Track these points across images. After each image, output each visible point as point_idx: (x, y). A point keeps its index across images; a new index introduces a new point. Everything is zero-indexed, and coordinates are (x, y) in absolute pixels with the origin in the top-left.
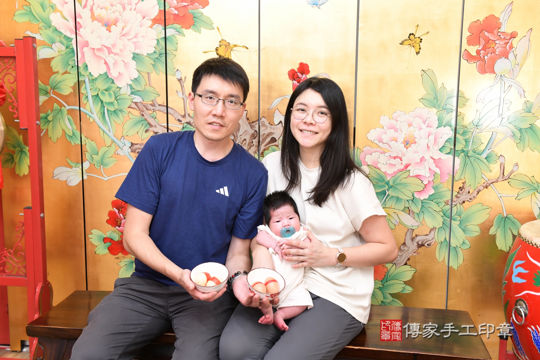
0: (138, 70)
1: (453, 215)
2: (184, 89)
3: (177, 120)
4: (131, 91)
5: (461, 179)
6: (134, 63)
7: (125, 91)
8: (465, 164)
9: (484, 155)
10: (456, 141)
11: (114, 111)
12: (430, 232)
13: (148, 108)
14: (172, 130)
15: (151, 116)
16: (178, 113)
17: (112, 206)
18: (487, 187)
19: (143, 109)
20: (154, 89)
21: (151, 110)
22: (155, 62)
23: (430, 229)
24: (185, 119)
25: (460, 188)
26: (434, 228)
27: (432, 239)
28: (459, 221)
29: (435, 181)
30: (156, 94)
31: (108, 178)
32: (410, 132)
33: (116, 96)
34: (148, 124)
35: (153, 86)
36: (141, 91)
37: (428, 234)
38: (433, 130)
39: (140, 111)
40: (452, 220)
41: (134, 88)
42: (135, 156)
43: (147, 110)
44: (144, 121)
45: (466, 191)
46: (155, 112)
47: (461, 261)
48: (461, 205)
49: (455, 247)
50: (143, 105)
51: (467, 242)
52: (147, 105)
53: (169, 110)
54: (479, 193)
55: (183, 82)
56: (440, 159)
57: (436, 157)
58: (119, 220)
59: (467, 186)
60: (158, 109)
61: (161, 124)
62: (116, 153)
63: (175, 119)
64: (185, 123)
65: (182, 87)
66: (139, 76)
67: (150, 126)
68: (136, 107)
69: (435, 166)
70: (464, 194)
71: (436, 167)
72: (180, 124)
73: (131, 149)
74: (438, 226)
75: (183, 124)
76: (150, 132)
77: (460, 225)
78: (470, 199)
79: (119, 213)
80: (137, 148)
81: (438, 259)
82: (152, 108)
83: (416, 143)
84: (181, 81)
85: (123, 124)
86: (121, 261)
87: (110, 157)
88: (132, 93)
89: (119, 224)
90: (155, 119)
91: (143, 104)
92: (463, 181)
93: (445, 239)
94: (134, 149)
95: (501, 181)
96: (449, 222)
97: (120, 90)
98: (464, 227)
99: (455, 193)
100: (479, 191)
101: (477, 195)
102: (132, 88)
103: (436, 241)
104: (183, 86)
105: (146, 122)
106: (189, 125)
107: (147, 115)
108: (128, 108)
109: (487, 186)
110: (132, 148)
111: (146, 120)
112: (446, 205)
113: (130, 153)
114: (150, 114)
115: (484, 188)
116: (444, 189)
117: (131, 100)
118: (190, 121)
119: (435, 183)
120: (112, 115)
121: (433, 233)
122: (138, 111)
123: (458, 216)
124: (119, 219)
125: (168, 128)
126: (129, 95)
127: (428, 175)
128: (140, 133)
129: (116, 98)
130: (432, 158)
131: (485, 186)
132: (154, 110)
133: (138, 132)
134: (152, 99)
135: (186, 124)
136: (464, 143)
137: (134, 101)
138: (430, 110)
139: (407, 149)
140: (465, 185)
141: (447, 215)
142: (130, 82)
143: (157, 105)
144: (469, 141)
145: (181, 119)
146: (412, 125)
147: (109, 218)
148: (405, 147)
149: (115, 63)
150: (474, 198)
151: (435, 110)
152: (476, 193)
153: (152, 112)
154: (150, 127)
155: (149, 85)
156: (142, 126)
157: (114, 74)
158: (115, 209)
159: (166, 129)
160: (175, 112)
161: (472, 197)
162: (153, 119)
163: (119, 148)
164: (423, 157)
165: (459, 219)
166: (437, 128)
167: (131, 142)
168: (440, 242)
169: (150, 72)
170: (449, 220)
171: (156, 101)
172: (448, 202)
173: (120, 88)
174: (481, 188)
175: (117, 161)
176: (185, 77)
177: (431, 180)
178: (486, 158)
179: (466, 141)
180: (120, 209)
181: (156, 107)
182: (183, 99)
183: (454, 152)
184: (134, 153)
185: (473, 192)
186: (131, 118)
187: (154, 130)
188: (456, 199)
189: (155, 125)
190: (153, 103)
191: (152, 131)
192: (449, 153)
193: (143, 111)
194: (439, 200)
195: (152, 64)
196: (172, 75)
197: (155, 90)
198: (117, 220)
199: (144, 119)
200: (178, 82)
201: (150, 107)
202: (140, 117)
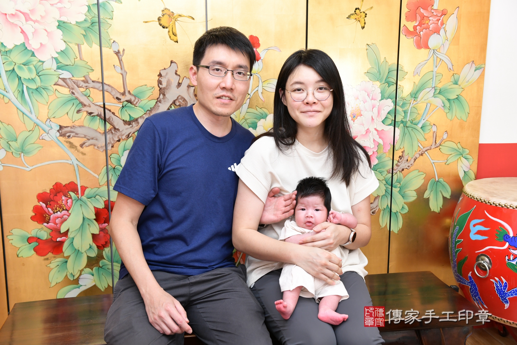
0: (65, 40)
1: (393, 183)
2: (123, 63)
3: (115, 98)
4: (58, 66)
5: (400, 148)
6: (59, 32)
7: (50, 66)
8: (404, 134)
9: (420, 125)
10: (396, 113)
11: (36, 89)
12: (374, 200)
13: (79, 85)
14: (110, 109)
15: (83, 94)
16: (116, 90)
17: (37, 200)
18: (422, 155)
19: (73, 86)
20: (86, 63)
21: (83, 88)
22: (87, 32)
23: (375, 197)
24: (125, 97)
25: (400, 157)
26: (378, 196)
27: (376, 207)
28: (399, 187)
29: (378, 151)
30: (88, 69)
31: (31, 168)
32: (357, 105)
33: (38, 71)
34: (80, 104)
35: (85, 60)
36: (70, 65)
37: (373, 202)
38: (377, 103)
39: (69, 88)
40: (393, 188)
41: (61, 62)
42: (65, 141)
43: (78, 87)
44: (75, 100)
45: (404, 160)
46: (88, 90)
47: (400, 225)
48: (401, 173)
49: (395, 212)
50: (73, 82)
51: (406, 207)
52: (77, 82)
53: (106, 87)
54: (416, 160)
55: (120, 55)
56: (383, 131)
57: (379, 129)
58: (47, 216)
59: (406, 155)
60: (91, 86)
61: (96, 103)
62: (41, 138)
63: (112, 97)
64: (124, 101)
65: (120, 61)
66: (66, 48)
67: (82, 106)
68: (64, 84)
69: (378, 137)
70: (403, 162)
71: (380, 138)
72: (119, 102)
73: (59, 133)
74: (381, 195)
75: (123, 102)
76: (82, 113)
77: (400, 192)
78: (409, 167)
79: (46, 207)
80: (67, 131)
81: (381, 225)
82: (85, 85)
83: (362, 115)
84: (119, 54)
85: (48, 104)
86: (52, 262)
87: (33, 143)
88: (58, 68)
89: (48, 220)
90: (88, 97)
91: (73, 80)
92: (402, 150)
93: (388, 205)
94: (63, 133)
95: (433, 148)
96: (390, 190)
97: (43, 64)
98: (403, 193)
99: (395, 162)
100: (416, 158)
101: (414, 162)
102: (58, 62)
103: (379, 208)
104: (122, 59)
105: (78, 101)
106: (129, 103)
107: (78, 93)
108: (54, 85)
109: (423, 153)
110: (60, 131)
111: (77, 98)
112: (388, 173)
113: (58, 138)
114: (83, 92)
115: (420, 155)
116: (387, 159)
117: (57, 76)
118: (131, 99)
119: (379, 153)
120: (34, 94)
121: (377, 201)
122: (67, 89)
123: (398, 183)
124: (47, 214)
125: (104, 108)
126: (55, 70)
127: (372, 146)
128: (70, 114)
129: (38, 74)
130: (376, 129)
131: (421, 153)
132: (87, 87)
133: (67, 113)
134: (84, 75)
135: (126, 103)
136: (403, 115)
137: (61, 77)
138: (374, 83)
139: (354, 122)
140: (404, 153)
141: (389, 183)
142: (56, 55)
143: (90, 82)
144: (407, 112)
145: (120, 97)
146: (358, 99)
147: (34, 214)
148: (352, 120)
149: (35, 33)
150: (411, 166)
151: (378, 83)
152: (413, 160)
153: (85, 90)
154: (84, 107)
155: (80, 58)
156: (73, 106)
157: (34, 45)
158: (41, 203)
159: (103, 109)
160: (113, 89)
161: (409, 164)
162: (86, 98)
163: (44, 132)
164: (368, 129)
165: (399, 186)
166: (380, 100)
167: (59, 125)
168: (383, 209)
169: (80, 44)
170: (390, 187)
171: (89, 77)
172: (390, 170)
173: (43, 62)
174: (417, 156)
175: (43, 147)
176: (124, 50)
177: (375, 150)
178: (421, 128)
179: (405, 112)
180: (49, 203)
181: (89, 83)
182: (122, 74)
183: (395, 124)
184: (63, 137)
185: (411, 160)
186: (58, 97)
187: (88, 110)
188: (397, 167)
189: (89, 104)
190: (86, 79)
191: (85, 111)
192: (390, 125)
193: (73, 89)
194: (382, 170)
195: (82, 34)
196: (108, 47)
197: (88, 64)
198: (44, 215)
199: (75, 98)
200: (115, 55)
201: (82, 84)
202: (70, 95)
